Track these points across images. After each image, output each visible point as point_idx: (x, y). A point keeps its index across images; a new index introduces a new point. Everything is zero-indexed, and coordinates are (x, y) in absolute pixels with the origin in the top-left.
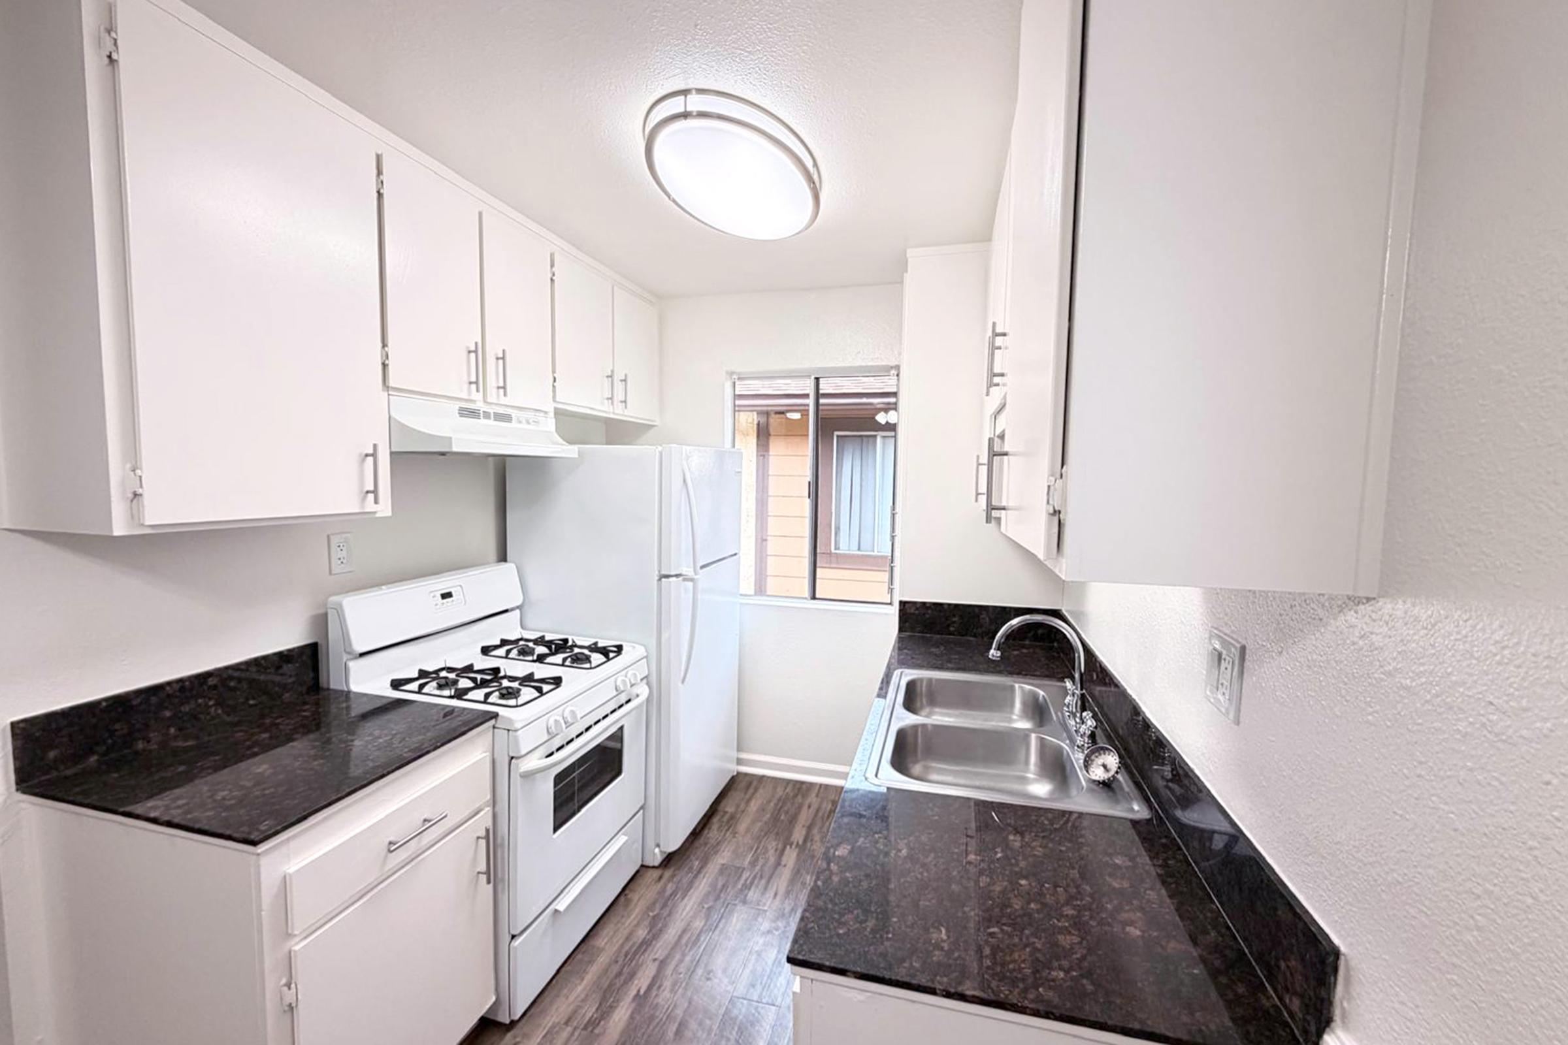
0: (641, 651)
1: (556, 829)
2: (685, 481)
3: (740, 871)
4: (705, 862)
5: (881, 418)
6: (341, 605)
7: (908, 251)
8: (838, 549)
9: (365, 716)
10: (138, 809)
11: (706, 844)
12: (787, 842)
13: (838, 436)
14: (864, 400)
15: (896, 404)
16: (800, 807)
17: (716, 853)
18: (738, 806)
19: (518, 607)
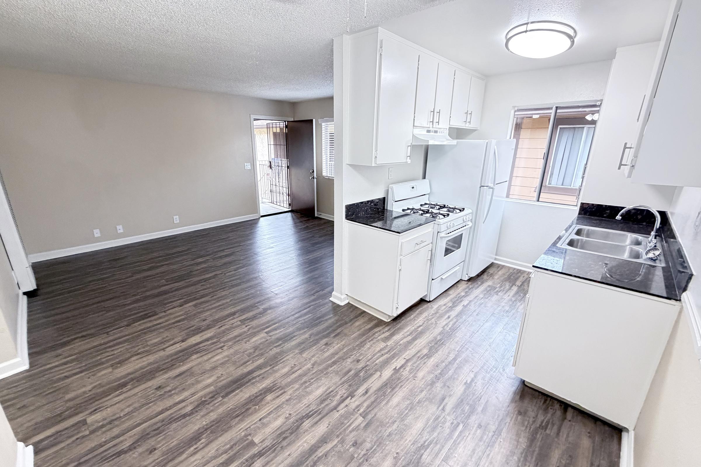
0: (470, 211)
1: (445, 256)
2: (495, 153)
3: (495, 288)
4: (482, 283)
5: (589, 118)
6: (393, 187)
7: (617, 49)
8: (551, 184)
9: (395, 218)
10: (373, 225)
11: (482, 279)
12: (514, 284)
13: (560, 128)
14: (580, 110)
15: (599, 111)
16: (519, 276)
17: (487, 282)
18: (494, 272)
19: (428, 194)
